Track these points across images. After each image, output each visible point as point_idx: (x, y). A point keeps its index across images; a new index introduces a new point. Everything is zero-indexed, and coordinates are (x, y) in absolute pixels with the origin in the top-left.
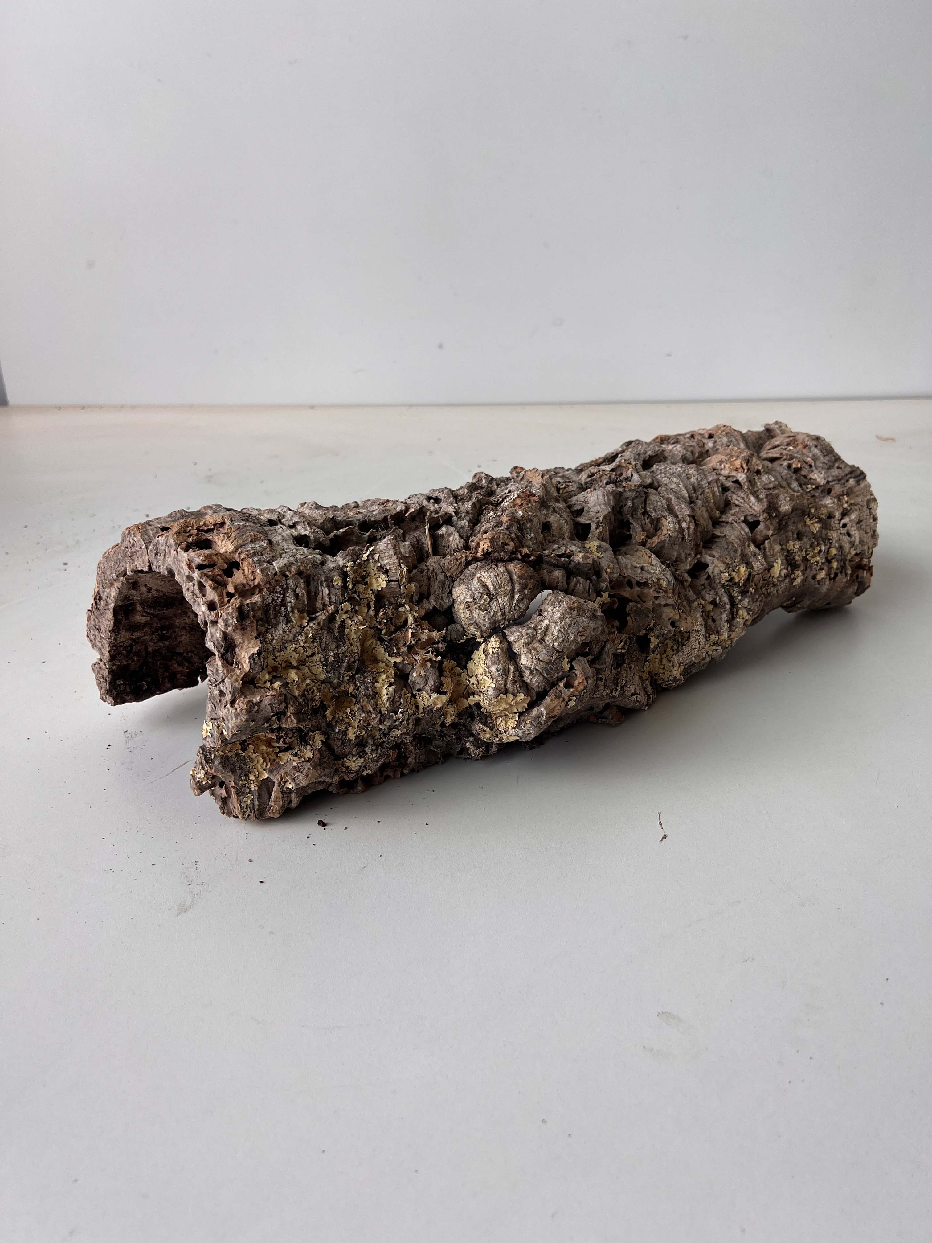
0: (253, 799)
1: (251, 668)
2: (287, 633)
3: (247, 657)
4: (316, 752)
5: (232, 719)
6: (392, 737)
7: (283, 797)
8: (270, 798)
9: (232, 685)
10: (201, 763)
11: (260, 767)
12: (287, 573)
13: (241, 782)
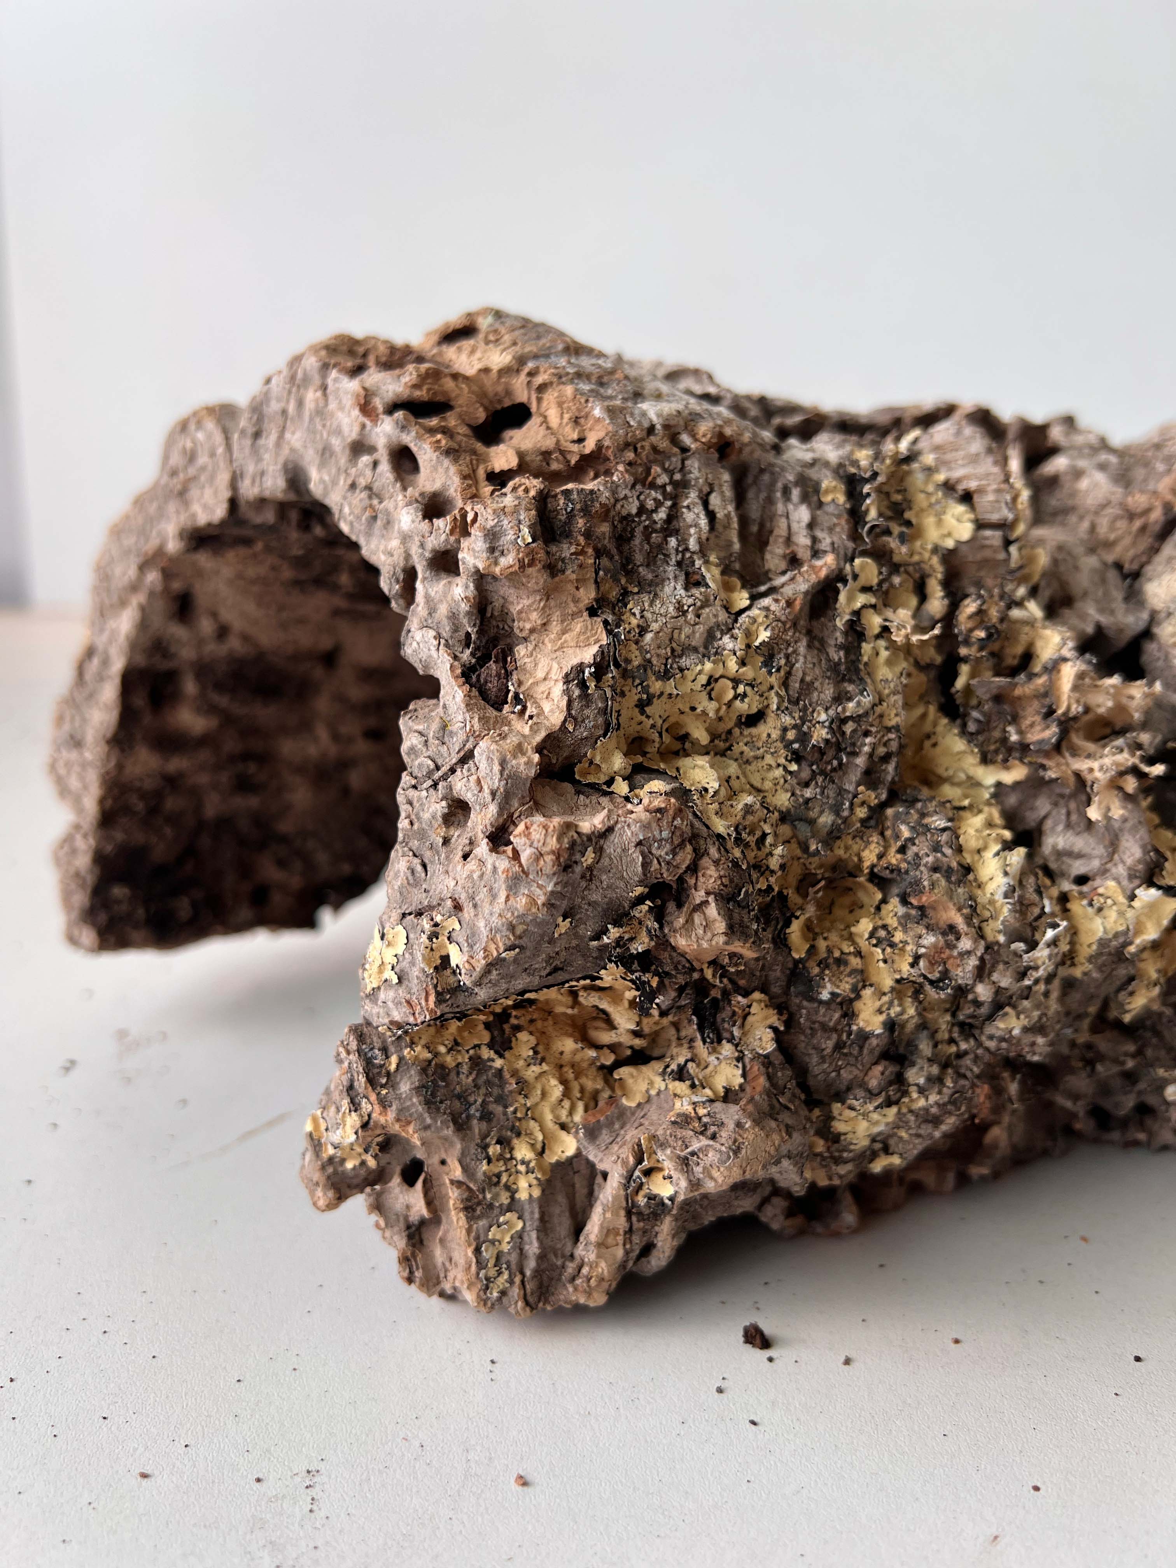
0: (520, 1235)
1: (569, 714)
2: (690, 616)
3: (557, 674)
4: (756, 1069)
5: (494, 897)
6: (991, 1037)
7: (630, 1231)
8: (578, 1229)
9: (503, 763)
10: (351, 1088)
11: (549, 1117)
12: (686, 439)
13: (484, 1166)
